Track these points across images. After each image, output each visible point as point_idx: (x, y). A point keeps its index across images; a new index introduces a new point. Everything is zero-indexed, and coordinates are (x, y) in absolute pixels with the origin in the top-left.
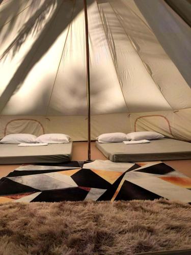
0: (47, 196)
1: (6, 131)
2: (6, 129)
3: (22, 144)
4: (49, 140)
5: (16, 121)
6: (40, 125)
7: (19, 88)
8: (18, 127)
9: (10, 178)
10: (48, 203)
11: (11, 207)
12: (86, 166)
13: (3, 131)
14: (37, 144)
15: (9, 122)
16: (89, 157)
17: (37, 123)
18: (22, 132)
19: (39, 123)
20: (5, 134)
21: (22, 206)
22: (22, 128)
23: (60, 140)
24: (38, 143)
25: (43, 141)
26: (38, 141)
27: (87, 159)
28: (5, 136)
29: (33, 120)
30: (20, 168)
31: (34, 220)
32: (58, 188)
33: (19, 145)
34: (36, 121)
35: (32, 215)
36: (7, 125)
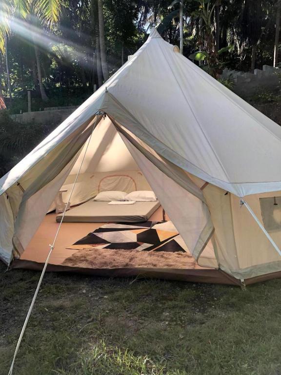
0: (114, 246)
1: (100, 188)
2: (99, 186)
3: (113, 203)
4: (137, 198)
5: (108, 178)
6: (132, 180)
7: (108, 149)
8: (111, 183)
9: (95, 234)
10: (110, 250)
11: (90, 250)
12: (155, 227)
13: (97, 188)
14: (126, 203)
15: (103, 179)
16: (164, 218)
17: (130, 178)
18: (114, 189)
19: (131, 178)
20: (99, 191)
21: (96, 250)
22: (114, 185)
23: (148, 198)
24: (128, 201)
25: (132, 199)
26: (127, 199)
27: (162, 220)
28: (99, 193)
29: (125, 176)
30: (104, 226)
31: (100, 257)
32: (123, 242)
33: (110, 203)
34: (128, 176)
35: (100, 255)
36: (100, 182)
